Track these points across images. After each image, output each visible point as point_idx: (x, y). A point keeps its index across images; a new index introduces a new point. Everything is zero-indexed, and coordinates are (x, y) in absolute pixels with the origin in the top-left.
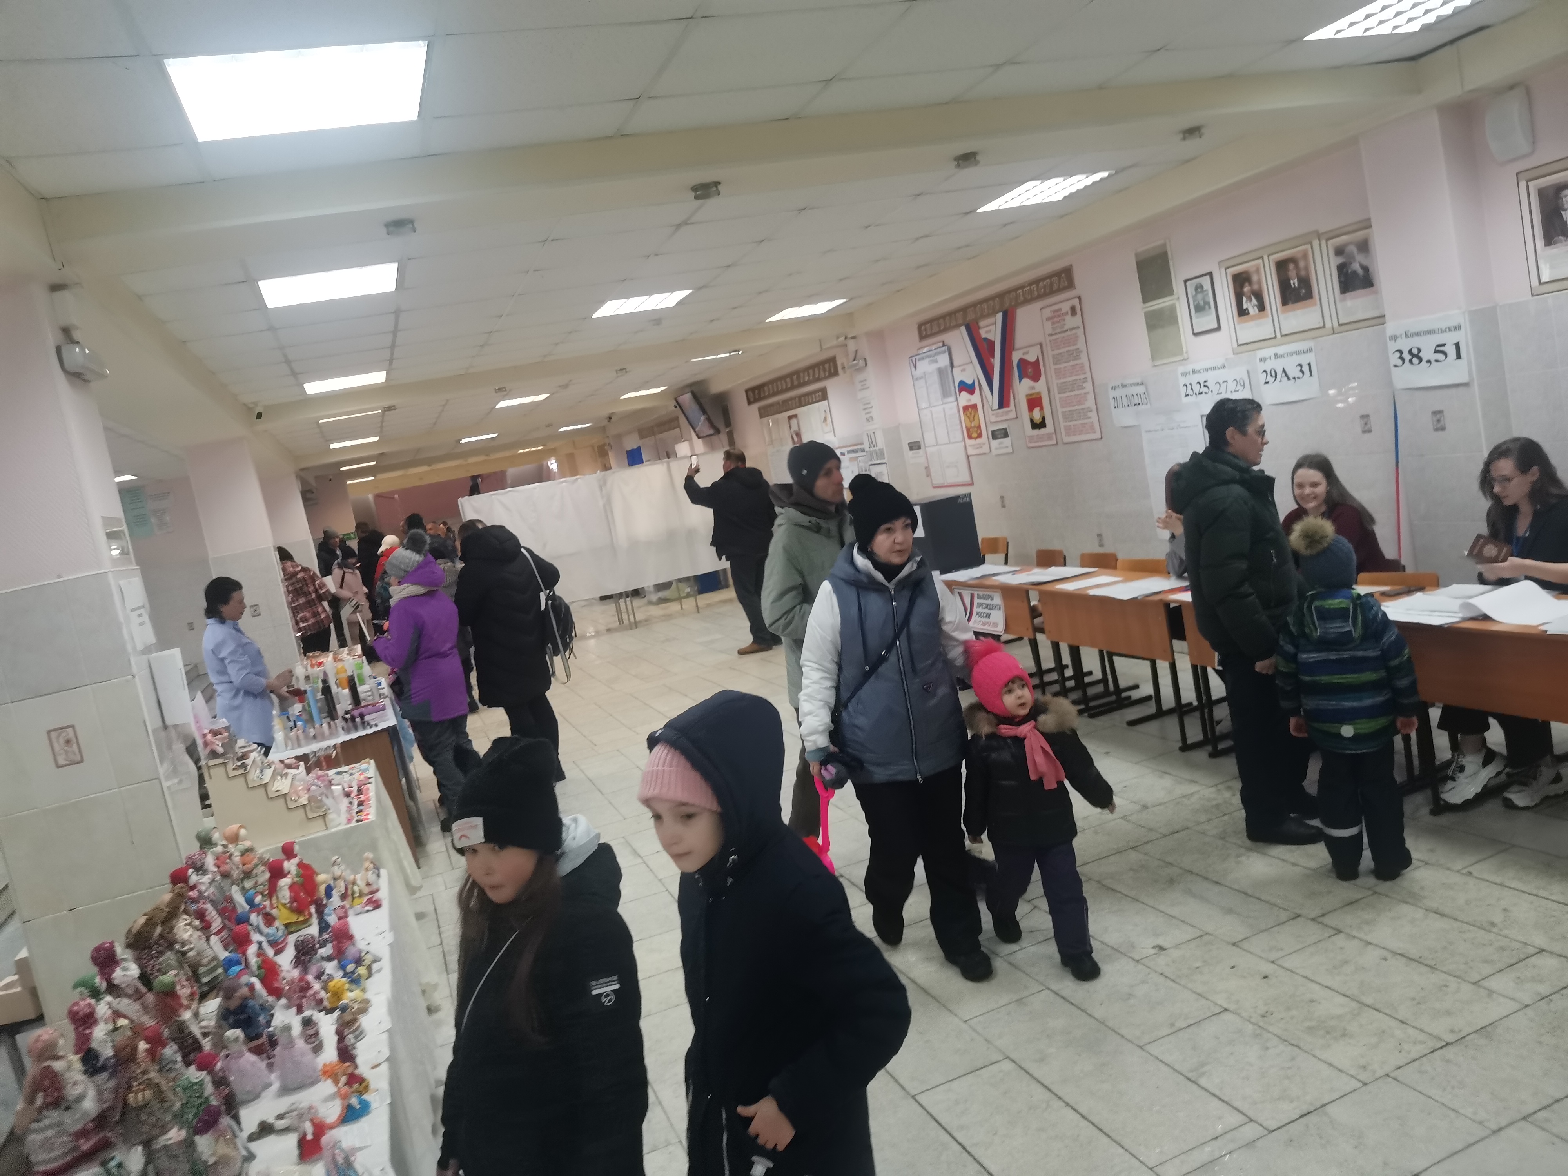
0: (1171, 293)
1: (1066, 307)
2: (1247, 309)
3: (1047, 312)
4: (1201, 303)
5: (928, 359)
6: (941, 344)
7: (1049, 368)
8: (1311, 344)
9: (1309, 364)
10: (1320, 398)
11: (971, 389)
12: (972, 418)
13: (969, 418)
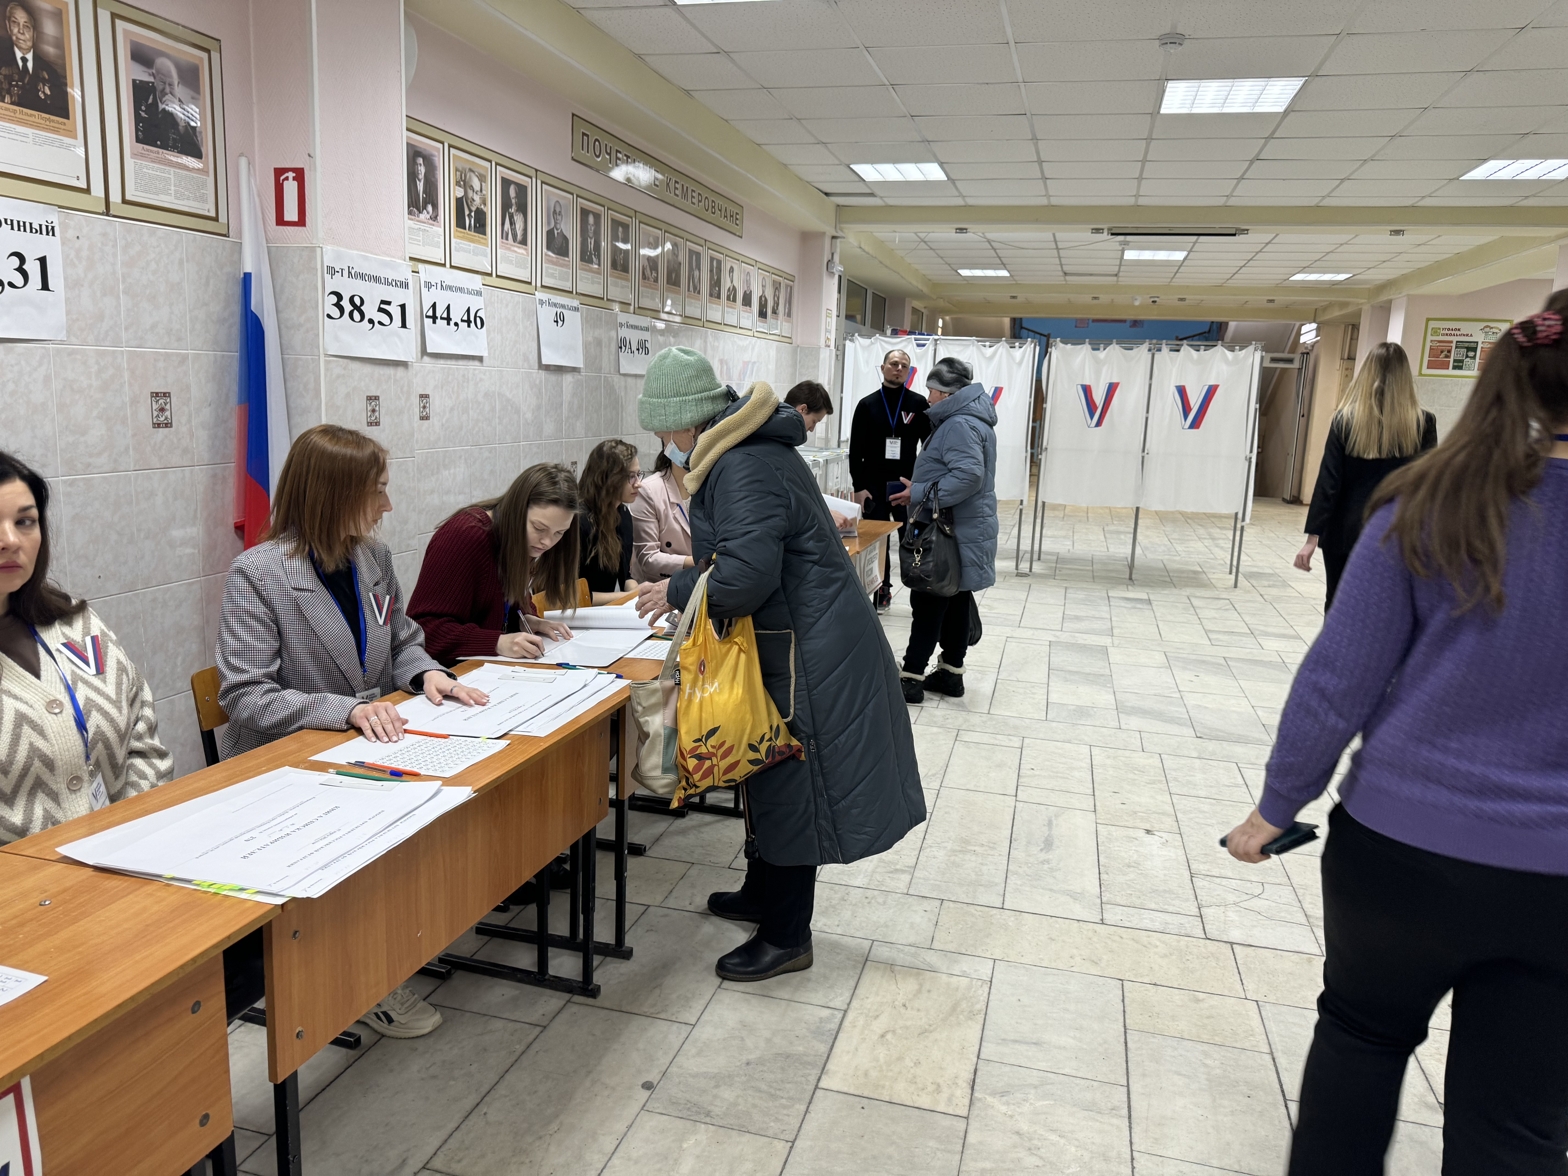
8: (54, 217)
9: (43, 261)
10: (62, 342)
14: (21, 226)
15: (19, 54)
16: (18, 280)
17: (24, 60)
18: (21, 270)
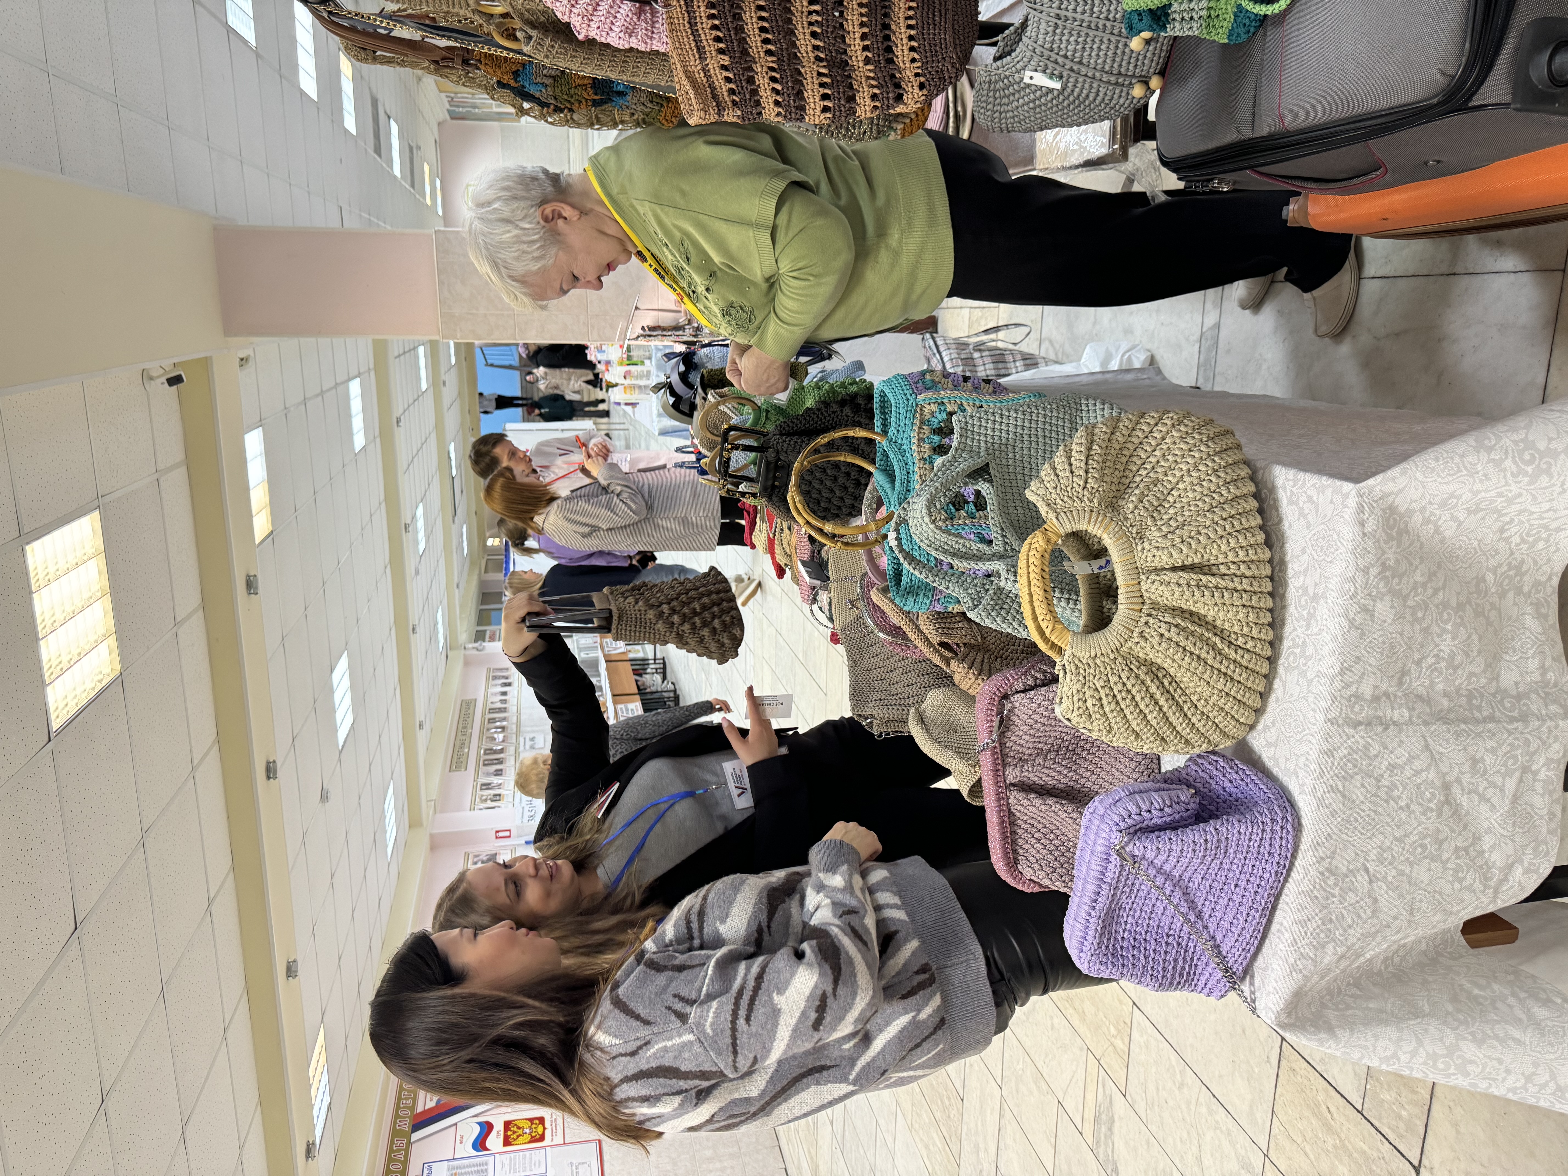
11: (487, 1128)
12: (520, 1132)
13: (518, 1136)
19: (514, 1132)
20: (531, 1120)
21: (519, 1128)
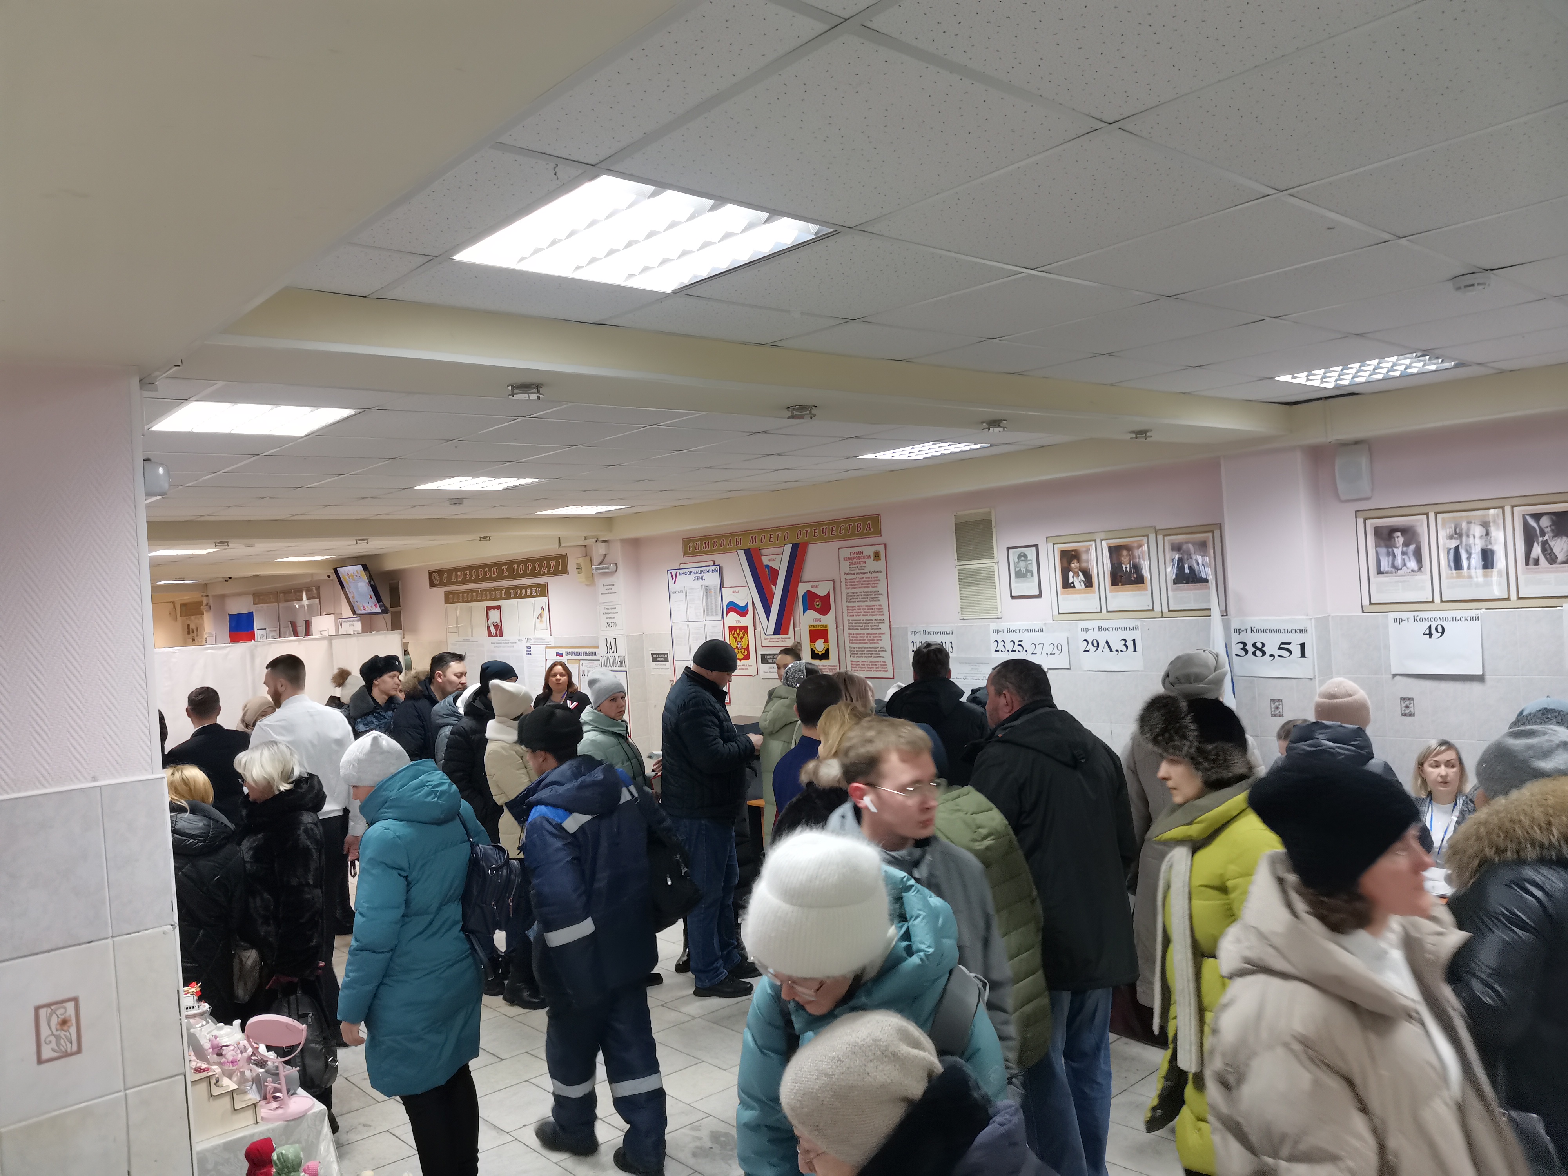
0: (991, 556)
1: (869, 551)
2: (1073, 582)
3: (846, 553)
4: (1024, 570)
5: (692, 575)
6: (712, 563)
7: (839, 604)
8: (1138, 623)
9: (1134, 640)
10: (1142, 671)
11: (742, 611)
12: (739, 640)
13: (736, 638)
14: (1125, 629)
15: (1124, 566)
16: (1124, 648)
17: (1126, 568)
18: (1125, 645)
19: (738, 635)
20: (747, 648)
21: (742, 639)
